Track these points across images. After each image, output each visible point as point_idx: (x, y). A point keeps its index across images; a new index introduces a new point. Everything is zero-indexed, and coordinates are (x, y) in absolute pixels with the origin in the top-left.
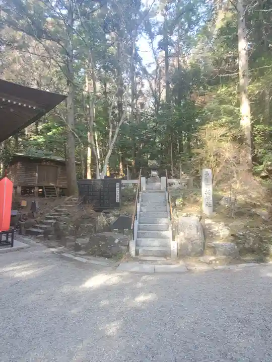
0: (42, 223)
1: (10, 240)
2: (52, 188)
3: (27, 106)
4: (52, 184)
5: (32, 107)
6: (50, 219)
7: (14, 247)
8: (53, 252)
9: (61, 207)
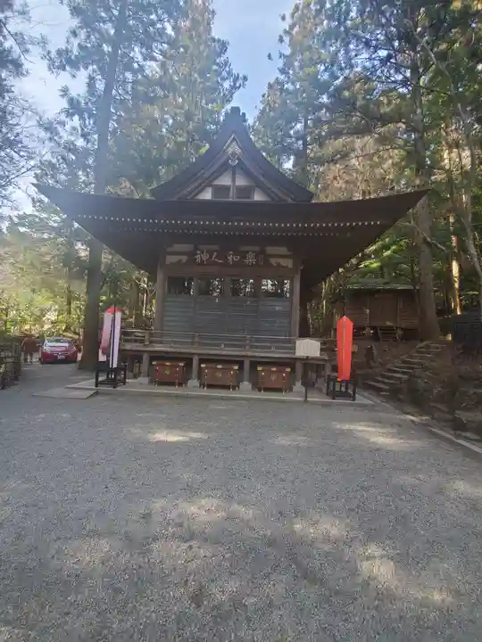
0: (383, 376)
1: (350, 391)
2: (390, 328)
3: (369, 224)
4: (388, 323)
5: (375, 223)
6: (397, 372)
7: (356, 402)
8: (413, 421)
9: (411, 357)
